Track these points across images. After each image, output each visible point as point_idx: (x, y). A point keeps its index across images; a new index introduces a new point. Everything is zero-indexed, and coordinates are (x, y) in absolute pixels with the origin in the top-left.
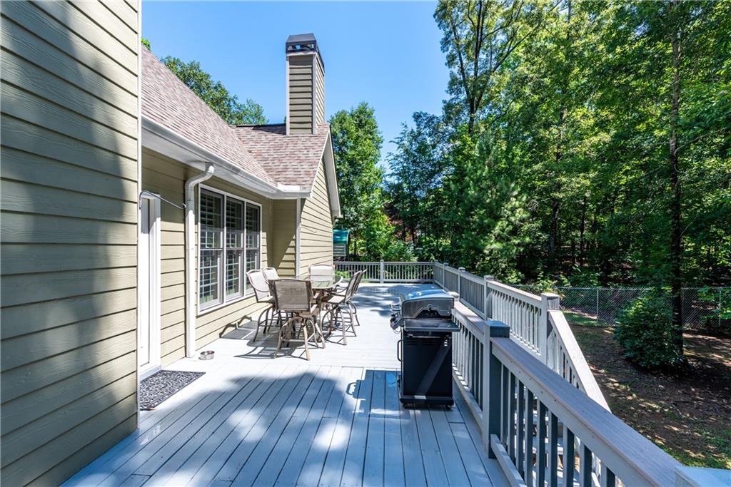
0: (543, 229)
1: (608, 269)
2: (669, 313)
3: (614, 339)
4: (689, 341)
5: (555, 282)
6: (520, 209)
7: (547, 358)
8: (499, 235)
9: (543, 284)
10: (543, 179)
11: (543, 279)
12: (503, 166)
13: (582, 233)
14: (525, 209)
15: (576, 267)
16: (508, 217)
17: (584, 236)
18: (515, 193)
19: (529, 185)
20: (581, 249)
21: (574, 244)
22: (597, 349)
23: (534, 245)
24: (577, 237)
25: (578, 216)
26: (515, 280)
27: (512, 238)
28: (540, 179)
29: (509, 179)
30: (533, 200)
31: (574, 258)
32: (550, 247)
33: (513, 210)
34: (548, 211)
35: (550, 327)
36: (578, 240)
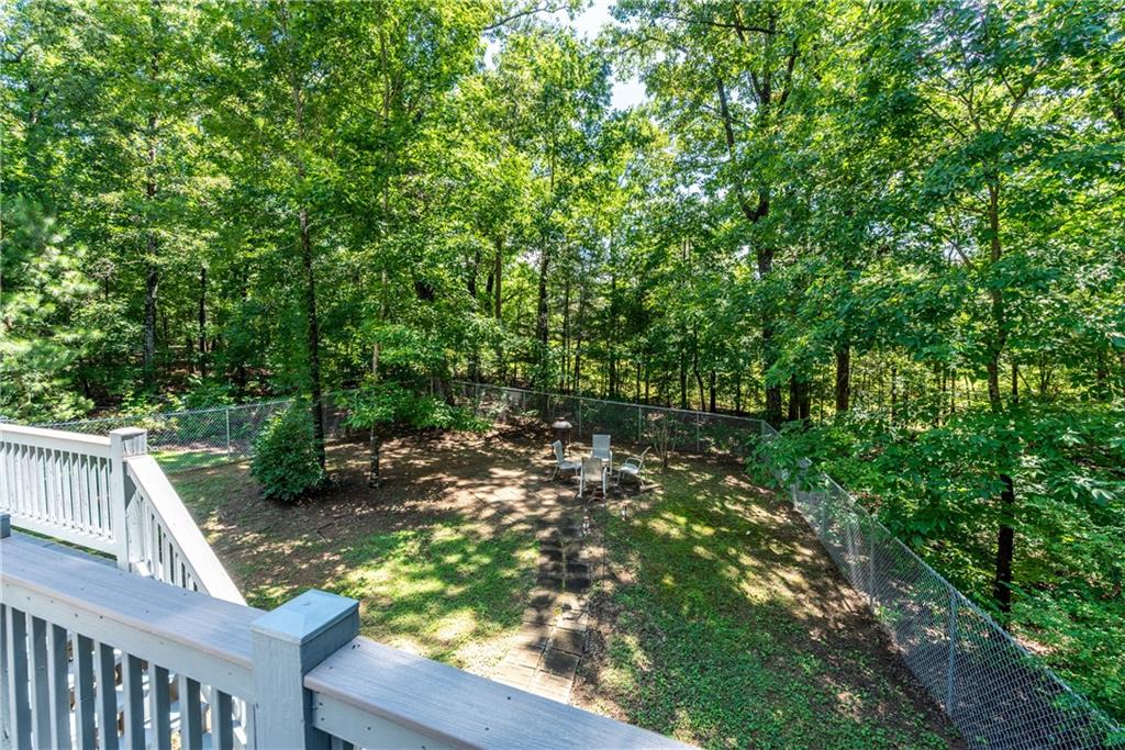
0: (131, 315)
1: (241, 379)
2: (311, 428)
3: (251, 475)
4: (331, 454)
5: (157, 407)
6: (73, 273)
7: (128, 542)
8: (18, 322)
9: (135, 413)
10: (125, 224)
11: (133, 404)
12: (19, 172)
13: (202, 325)
14: (88, 274)
15: (193, 378)
16: (43, 285)
17: (205, 329)
18: (58, 238)
19: (92, 228)
20: (202, 349)
21: (190, 342)
22: (229, 496)
23: (111, 343)
24: (195, 330)
25: (193, 297)
26: (69, 414)
27: (57, 330)
28: (118, 223)
29: (38, 206)
30: (104, 260)
31: (192, 364)
32: (145, 348)
33: (56, 273)
34: (139, 284)
35: (130, 488)
36: (195, 336)
